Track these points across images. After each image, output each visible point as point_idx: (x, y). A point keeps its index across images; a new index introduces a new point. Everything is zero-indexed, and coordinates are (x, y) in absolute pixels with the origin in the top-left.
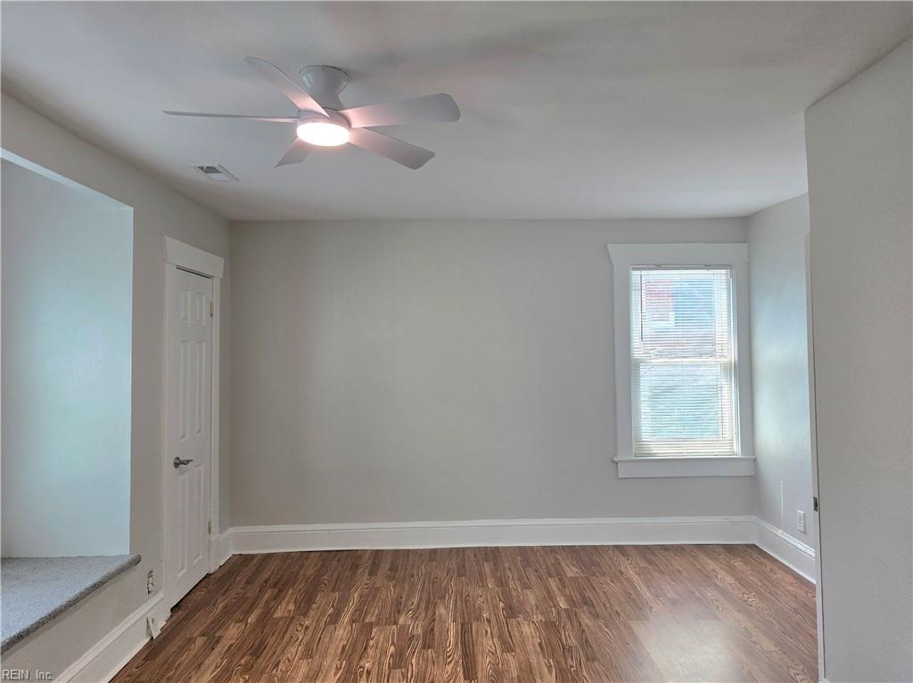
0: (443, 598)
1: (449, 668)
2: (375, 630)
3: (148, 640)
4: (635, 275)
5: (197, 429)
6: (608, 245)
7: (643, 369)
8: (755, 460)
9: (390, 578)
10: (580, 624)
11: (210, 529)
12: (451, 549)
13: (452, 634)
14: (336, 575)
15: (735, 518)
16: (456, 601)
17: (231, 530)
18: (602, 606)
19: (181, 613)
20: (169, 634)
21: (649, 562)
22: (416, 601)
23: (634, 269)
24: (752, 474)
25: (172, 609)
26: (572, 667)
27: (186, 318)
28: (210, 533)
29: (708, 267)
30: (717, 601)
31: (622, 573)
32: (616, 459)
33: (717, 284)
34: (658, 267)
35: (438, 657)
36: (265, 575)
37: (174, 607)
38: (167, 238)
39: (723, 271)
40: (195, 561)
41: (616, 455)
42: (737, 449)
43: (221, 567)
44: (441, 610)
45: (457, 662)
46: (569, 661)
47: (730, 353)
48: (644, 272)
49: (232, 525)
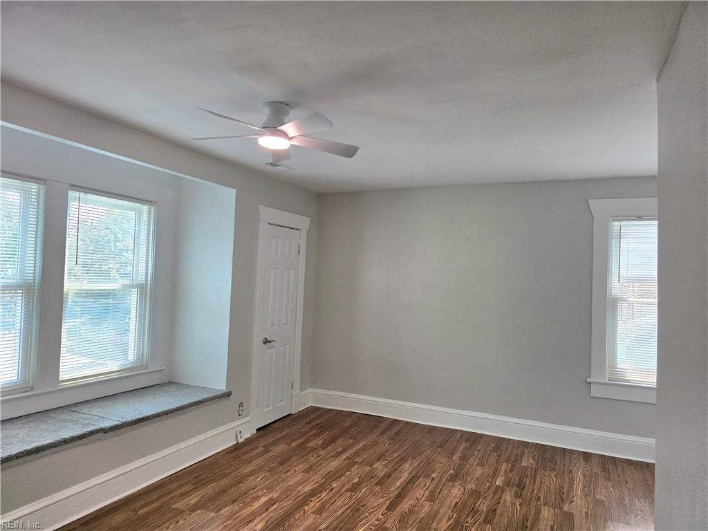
0: (414, 458)
1: (381, 500)
2: (356, 466)
3: (236, 442)
5: (284, 321)
9: (392, 438)
10: (501, 498)
11: (292, 387)
12: (447, 429)
13: (402, 480)
14: (360, 429)
16: (422, 462)
17: (310, 390)
18: (530, 490)
19: (262, 432)
20: (248, 442)
21: (604, 470)
22: (395, 455)
25: (257, 430)
26: (468, 523)
27: (276, 254)
28: (292, 388)
30: (641, 511)
31: (570, 472)
35: (379, 492)
36: (319, 421)
37: (260, 428)
38: (260, 206)
40: (279, 405)
43: (300, 412)
44: (407, 466)
45: (390, 498)
46: (469, 519)
49: (312, 387)
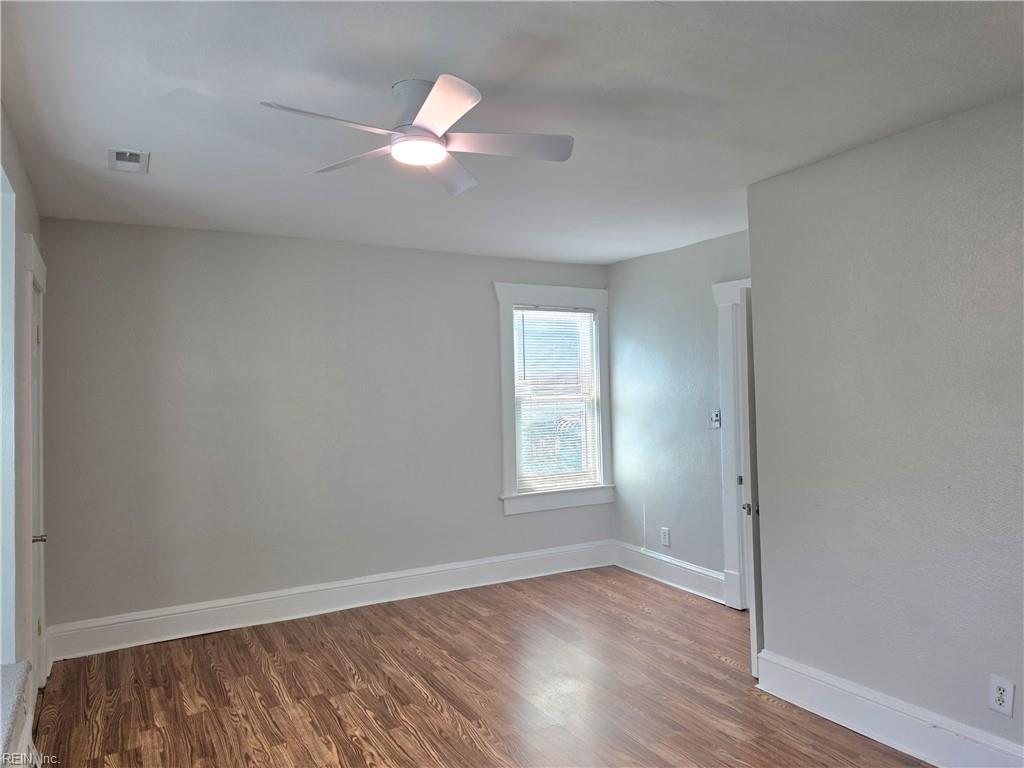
4: (517, 314)
6: (496, 284)
7: (524, 407)
8: (614, 488)
15: (599, 543)
23: (517, 309)
24: (612, 501)
29: (576, 310)
32: (503, 497)
33: (584, 325)
34: (537, 308)
39: (588, 315)
41: (502, 492)
42: (598, 480)
47: (595, 391)
48: (526, 312)
